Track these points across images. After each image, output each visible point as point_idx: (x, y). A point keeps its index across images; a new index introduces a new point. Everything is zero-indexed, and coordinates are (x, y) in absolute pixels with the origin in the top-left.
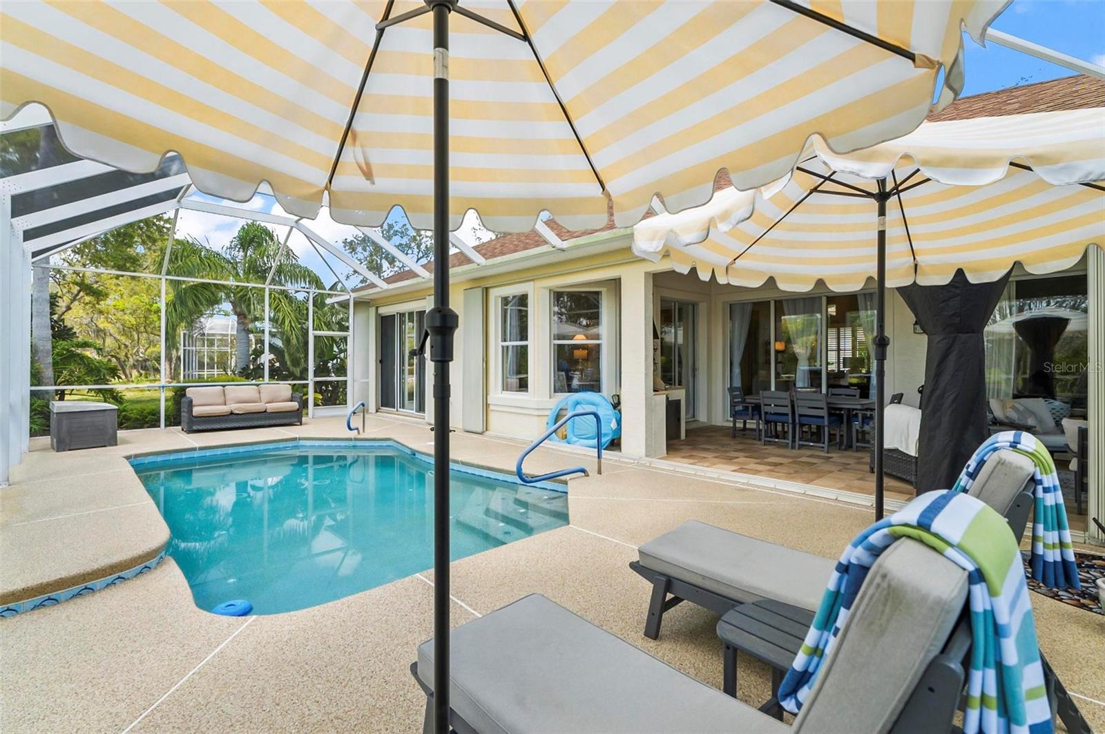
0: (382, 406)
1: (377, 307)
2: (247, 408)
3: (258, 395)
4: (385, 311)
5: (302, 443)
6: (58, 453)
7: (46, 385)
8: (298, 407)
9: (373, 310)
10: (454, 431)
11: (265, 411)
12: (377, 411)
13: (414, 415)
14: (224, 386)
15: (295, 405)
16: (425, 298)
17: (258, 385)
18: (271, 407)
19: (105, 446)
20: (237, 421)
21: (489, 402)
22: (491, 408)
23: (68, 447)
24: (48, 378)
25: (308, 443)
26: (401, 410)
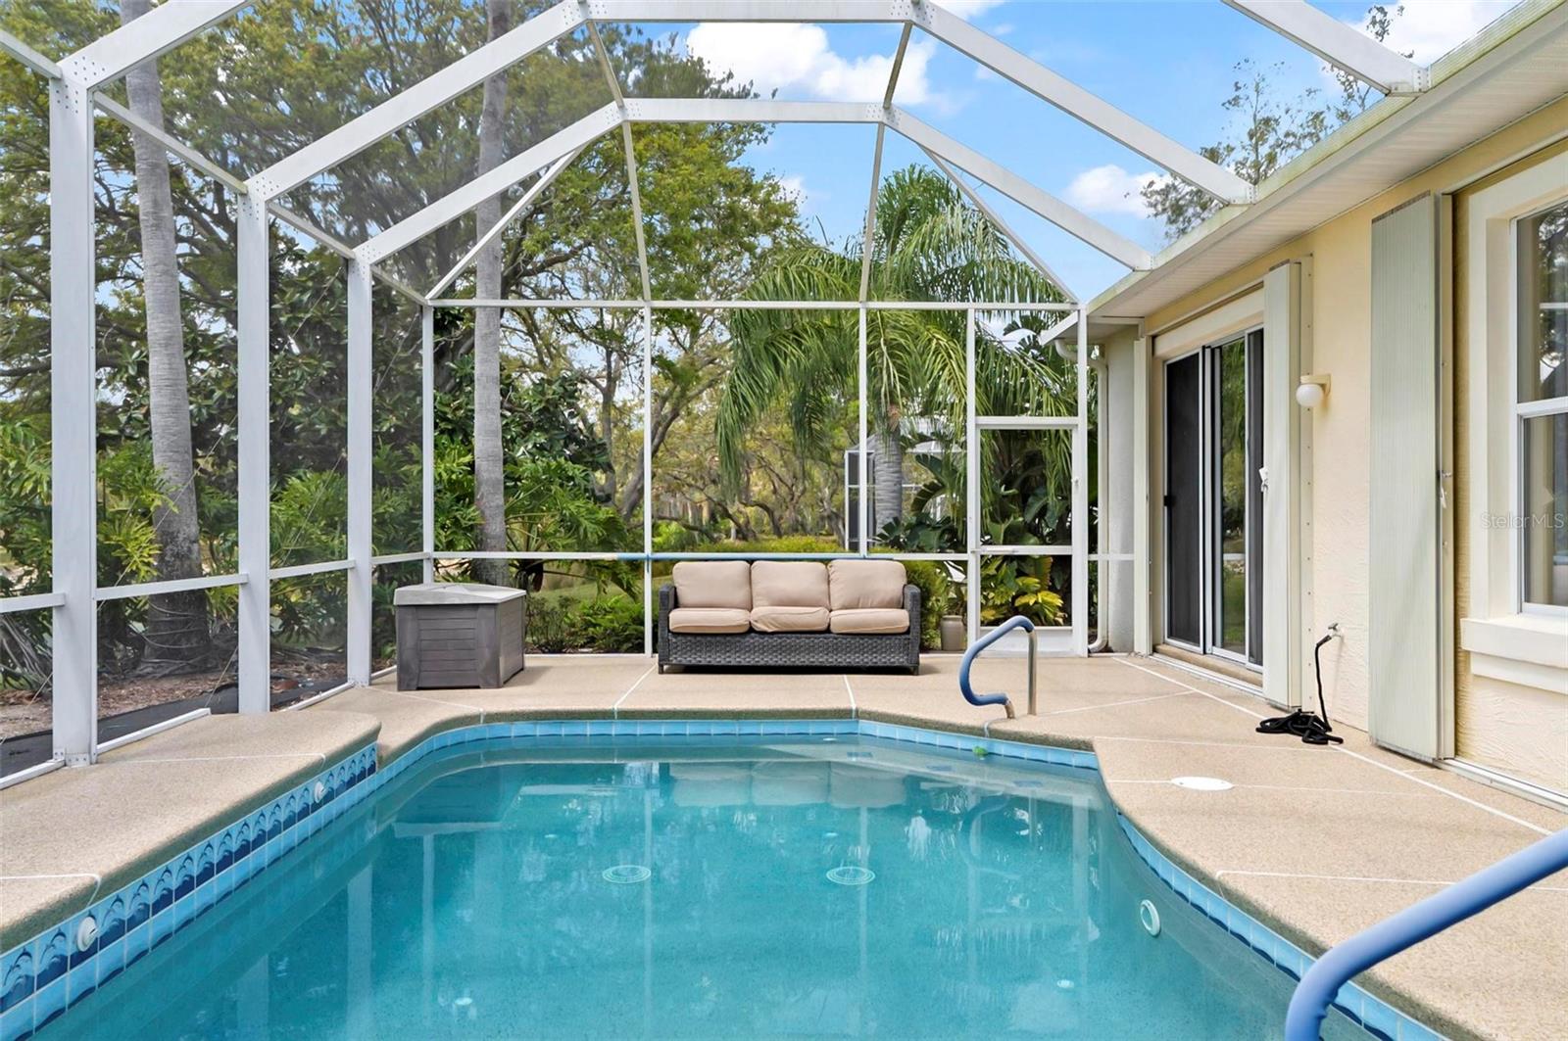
0: (1170, 635)
1: (1154, 337)
2: (783, 619)
3: (824, 587)
4: (1176, 346)
5: (865, 726)
6: (400, 693)
7: (491, 550)
8: (907, 623)
9: (1141, 347)
10: (1340, 741)
11: (828, 631)
12: (1155, 650)
13: (1243, 672)
14: (751, 561)
15: (900, 618)
16: (1260, 285)
17: (826, 561)
18: (843, 619)
19: (478, 687)
20: (763, 650)
21: (1465, 645)
22: (1476, 667)
23: (414, 683)
24: (494, 538)
25: (879, 729)
26: (1217, 651)
